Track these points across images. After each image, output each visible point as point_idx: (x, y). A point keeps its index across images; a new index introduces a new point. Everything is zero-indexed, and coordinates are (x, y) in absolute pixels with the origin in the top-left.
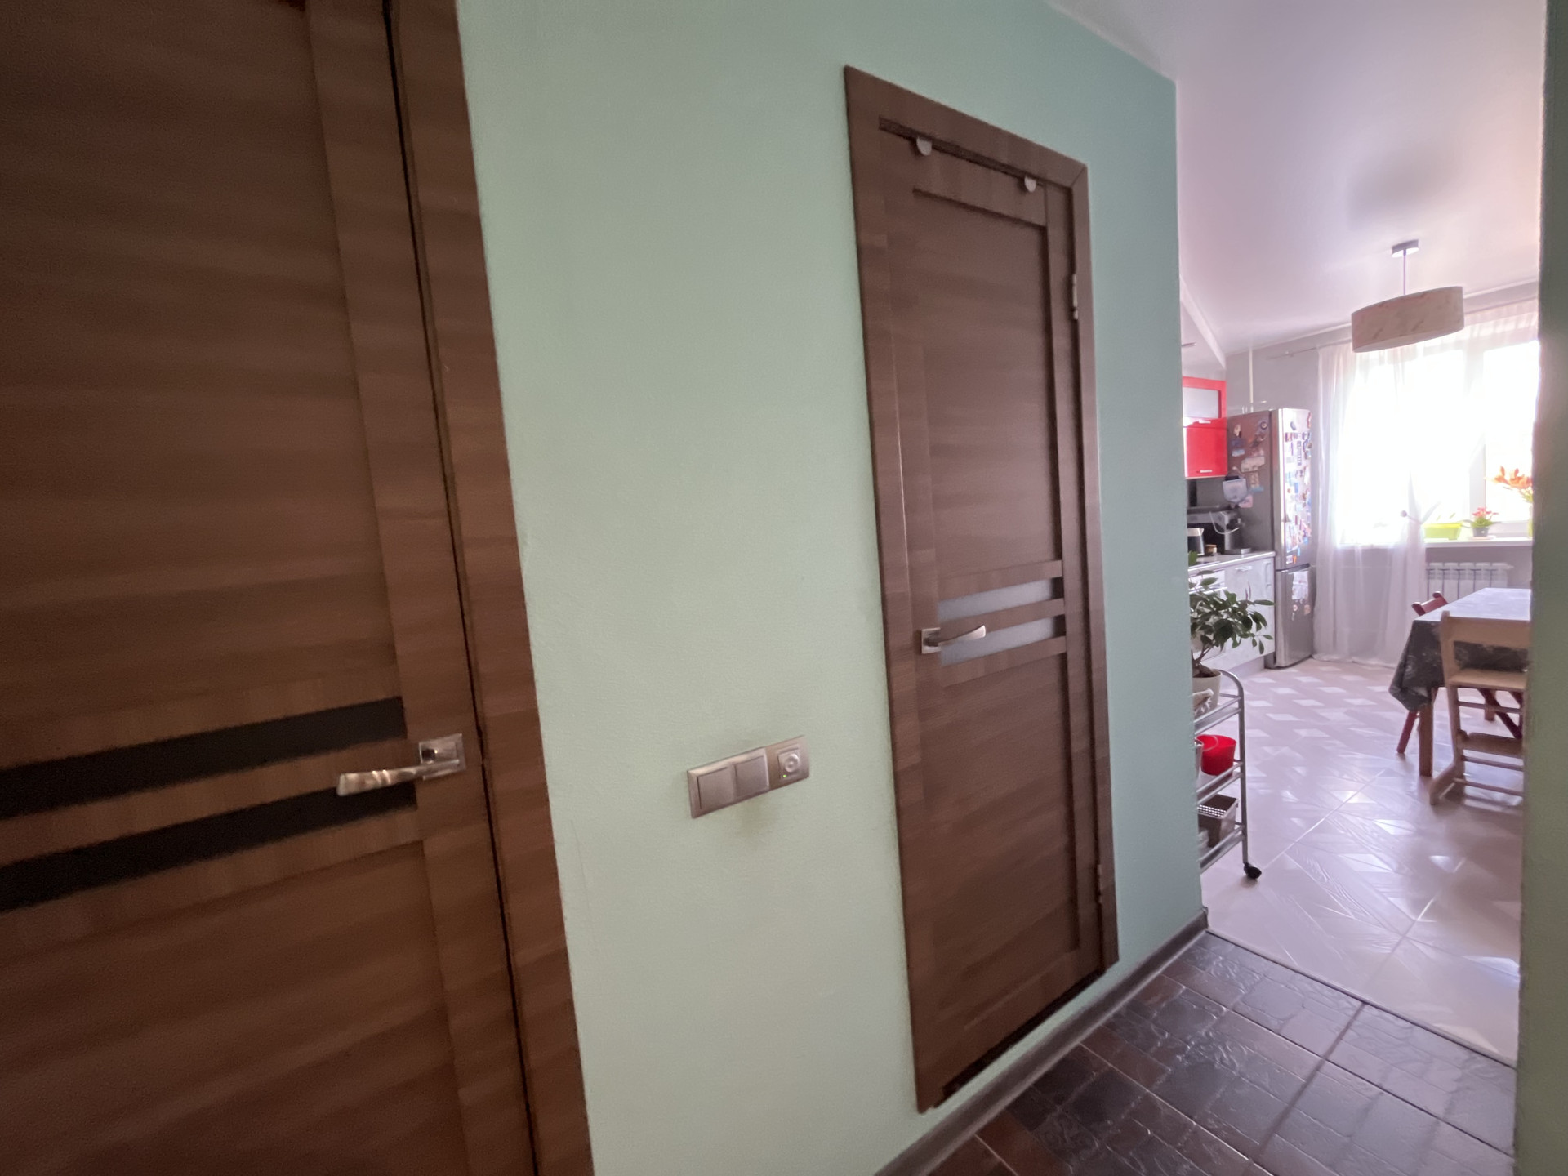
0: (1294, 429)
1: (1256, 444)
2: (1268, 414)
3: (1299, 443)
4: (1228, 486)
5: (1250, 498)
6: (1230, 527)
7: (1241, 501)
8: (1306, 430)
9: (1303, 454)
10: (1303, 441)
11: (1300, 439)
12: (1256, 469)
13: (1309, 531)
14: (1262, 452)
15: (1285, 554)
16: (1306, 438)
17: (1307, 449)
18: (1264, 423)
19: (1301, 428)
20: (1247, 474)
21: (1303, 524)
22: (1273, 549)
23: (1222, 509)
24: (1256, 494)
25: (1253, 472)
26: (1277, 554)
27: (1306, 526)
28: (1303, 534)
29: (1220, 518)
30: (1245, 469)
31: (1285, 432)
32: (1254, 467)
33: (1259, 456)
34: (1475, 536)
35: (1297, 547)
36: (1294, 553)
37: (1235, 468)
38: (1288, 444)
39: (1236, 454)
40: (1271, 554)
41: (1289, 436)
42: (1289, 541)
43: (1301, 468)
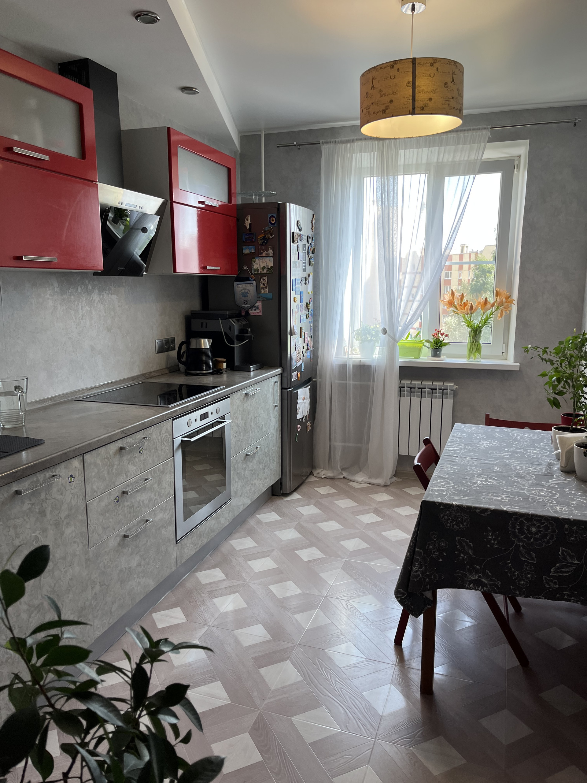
0: (300, 230)
1: (266, 241)
2: (277, 206)
3: (304, 246)
4: (239, 288)
5: (259, 304)
6: (240, 338)
7: (251, 308)
8: (310, 233)
9: (307, 259)
10: (307, 245)
11: (305, 242)
12: (265, 271)
13: (311, 344)
14: (271, 252)
15: (292, 371)
16: (310, 242)
17: (311, 255)
18: (273, 216)
19: (306, 231)
20: (258, 276)
21: (307, 336)
22: (280, 366)
23: (231, 316)
24: (265, 301)
25: (261, 274)
26: (283, 370)
27: (309, 339)
28: (306, 347)
29: (230, 327)
30: (255, 270)
31: (292, 231)
32: (264, 268)
33: (268, 256)
34: (433, 356)
35: (301, 362)
36: (298, 369)
37: (245, 268)
38: (294, 246)
39: (246, 251)
40: (279, 370)
41: (295, 235)
42: (294, 356)
43: (305, 275)
